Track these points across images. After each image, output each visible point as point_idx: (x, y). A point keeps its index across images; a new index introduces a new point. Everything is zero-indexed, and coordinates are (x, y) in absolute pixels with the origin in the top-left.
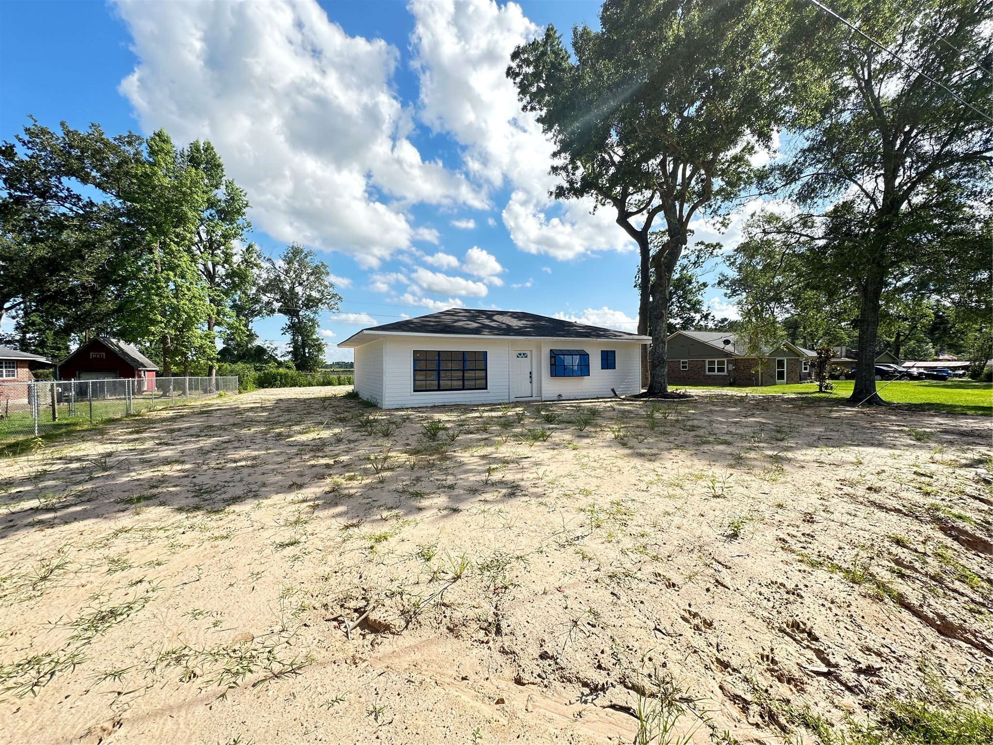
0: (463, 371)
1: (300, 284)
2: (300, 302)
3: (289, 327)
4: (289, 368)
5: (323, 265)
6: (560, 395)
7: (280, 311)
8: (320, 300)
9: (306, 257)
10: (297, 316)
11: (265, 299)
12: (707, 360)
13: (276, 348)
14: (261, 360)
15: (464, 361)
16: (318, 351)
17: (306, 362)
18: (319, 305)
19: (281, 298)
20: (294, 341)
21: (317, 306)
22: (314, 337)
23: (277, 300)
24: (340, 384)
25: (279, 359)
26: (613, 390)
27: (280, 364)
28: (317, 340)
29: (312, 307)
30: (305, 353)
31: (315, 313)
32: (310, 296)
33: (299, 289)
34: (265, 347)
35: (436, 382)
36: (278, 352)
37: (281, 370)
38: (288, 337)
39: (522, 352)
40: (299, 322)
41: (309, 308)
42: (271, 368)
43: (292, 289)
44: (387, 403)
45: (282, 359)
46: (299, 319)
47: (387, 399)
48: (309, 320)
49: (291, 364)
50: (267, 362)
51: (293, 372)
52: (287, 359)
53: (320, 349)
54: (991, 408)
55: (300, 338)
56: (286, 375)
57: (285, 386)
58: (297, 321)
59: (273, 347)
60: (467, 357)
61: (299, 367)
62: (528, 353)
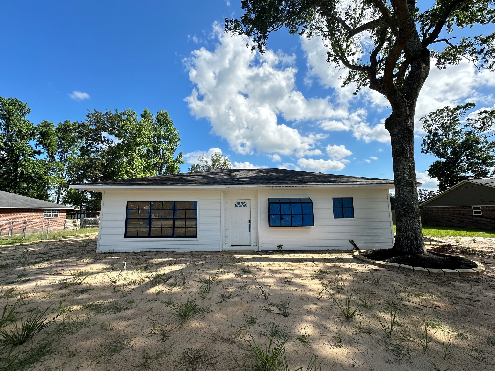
0: (174, 219)
6: (280, 246)
12: (473, 206)
15: (174, 210)
26: (352, 242)
35: (148, 229)
39: (240, 201)
44: (100, 248)
47: (101, 244)
60: (178, 207)
62: (247, 202)
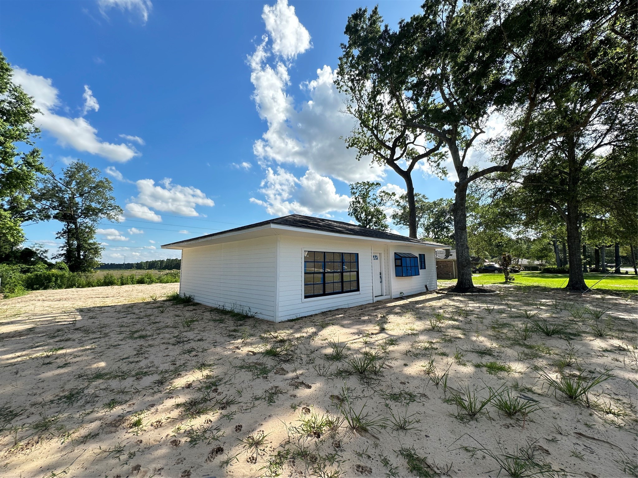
0: (342, 273)
1: (81, 195)
2: (80, 211)
3: (65, 233)
4: (61, 269)
5: (107, 181)
6: (402, 293)
7: (55, 217)
8: (101, 211)
9: (91, 173)
10: (75, 223)
11: (39, 206)
13: (46, 251)
14: (27, 262)
15: (343, 263)
16: (94, 254)
17: (80, 263)
18: (100, 214)
19: (60, 205)
20: (68, 244)
21: (96, 215)
22: (91, 241)
23: (54, 208)
24: (122, 284)
25: (48, 261)
26: (426, 286)
27: (51, 266)
28: (94, 244)
29: (91, 215)
30: (79, 255)
31: (94, 221)
32: (90, 206)
33: (78, 200)
34: (34, 249)
36: (49, 255)
37: (54, 271)
38: (63, 241)
39: (375, 255)
40: (76, 228)
41: (88, 216)
42: (41, 269)
43: (72, 199)
45: (53, 262)
46: (76, 226)
48: (86, 227)
49: (64, 265)
50: (34, 263)
51: (67, 273)
52: (58, 260)
53: (96, 251)
54: (637, 291)
55: (75, 242)
56: (62, 277)
57: (60, 287)
58: (74, 227)
59: (43, 249)
61: (73, 269)
62: (378, 256)
